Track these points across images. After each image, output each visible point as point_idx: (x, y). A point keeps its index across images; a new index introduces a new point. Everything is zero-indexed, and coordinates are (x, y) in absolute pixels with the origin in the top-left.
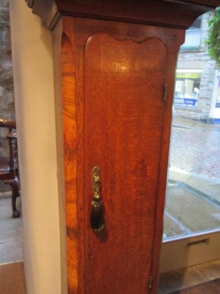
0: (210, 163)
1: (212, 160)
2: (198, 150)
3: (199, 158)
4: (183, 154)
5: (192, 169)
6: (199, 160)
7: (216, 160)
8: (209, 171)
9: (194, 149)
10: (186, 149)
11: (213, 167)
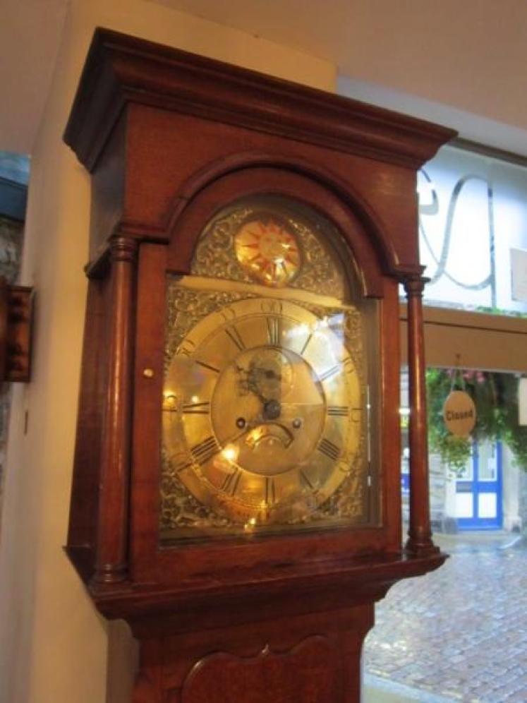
0: (462, 653)
1: (465, 641)
2: (430, 615)
3: (434, 641)
4: (394, 629)
5: (420, 677)
6: (435, 645)
7: (474, 642)
8: (463, 682)
9: (420, 610)
10: (400, 610)
11: (470, 667)
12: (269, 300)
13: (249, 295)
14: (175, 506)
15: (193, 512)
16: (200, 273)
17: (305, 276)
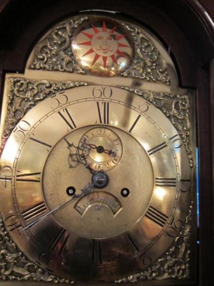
12: (100, 88)
13: (82, 83)
14: (6, 261)
15: (23, 267)
16: (37, 66)
17: (135, 67)
